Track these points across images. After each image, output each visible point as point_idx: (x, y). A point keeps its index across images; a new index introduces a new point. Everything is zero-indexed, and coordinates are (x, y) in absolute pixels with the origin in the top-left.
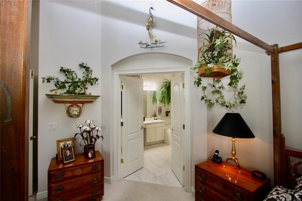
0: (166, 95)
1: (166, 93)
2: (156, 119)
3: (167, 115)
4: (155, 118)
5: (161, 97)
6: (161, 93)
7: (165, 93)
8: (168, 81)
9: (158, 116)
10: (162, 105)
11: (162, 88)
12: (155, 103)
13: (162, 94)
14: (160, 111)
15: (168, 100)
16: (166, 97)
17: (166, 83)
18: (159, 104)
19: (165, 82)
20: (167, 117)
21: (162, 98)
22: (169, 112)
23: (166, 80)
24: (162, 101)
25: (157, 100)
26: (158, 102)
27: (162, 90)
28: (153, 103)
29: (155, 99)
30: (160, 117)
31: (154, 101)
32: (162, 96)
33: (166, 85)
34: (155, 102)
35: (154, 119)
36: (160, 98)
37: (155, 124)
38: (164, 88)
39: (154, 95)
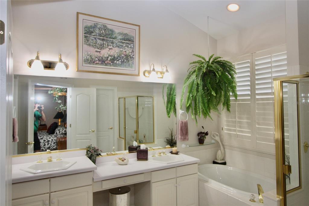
0: (199, 94)
1: (201, 88)
2: (177, 153)
3: (201, 141)
4: (174, 149)
5: (189, 98)
6: (188, 90)
7: (198, 89)
8: (203, 61)
9: (181, 145)
10: (189, 118)
11: (188, 78)
12: (172, 113)
13: (191, 92)
14: (184, 132)
15: (206, 105)
16: (199, 99)
17: (198, 65)
18: (182, 114)
19: (197, 62)
20: (202, 147)
21: (190, 102)
22: (207, 134)
23: (199, 57)
24: (188, 108)
25: (178, 106)
26: (180, 112)
27: (191, 80)
28: (168, 113)
29: (171, 103)
30: (183, 146)
31: (170, 109)
32: (191, 95)
33: (200, 69)
34: (172, 111)
35: (172, 153)
36: (185, 100)
37: (175, 168)
38: (194, 77)
39: (170, 94)
